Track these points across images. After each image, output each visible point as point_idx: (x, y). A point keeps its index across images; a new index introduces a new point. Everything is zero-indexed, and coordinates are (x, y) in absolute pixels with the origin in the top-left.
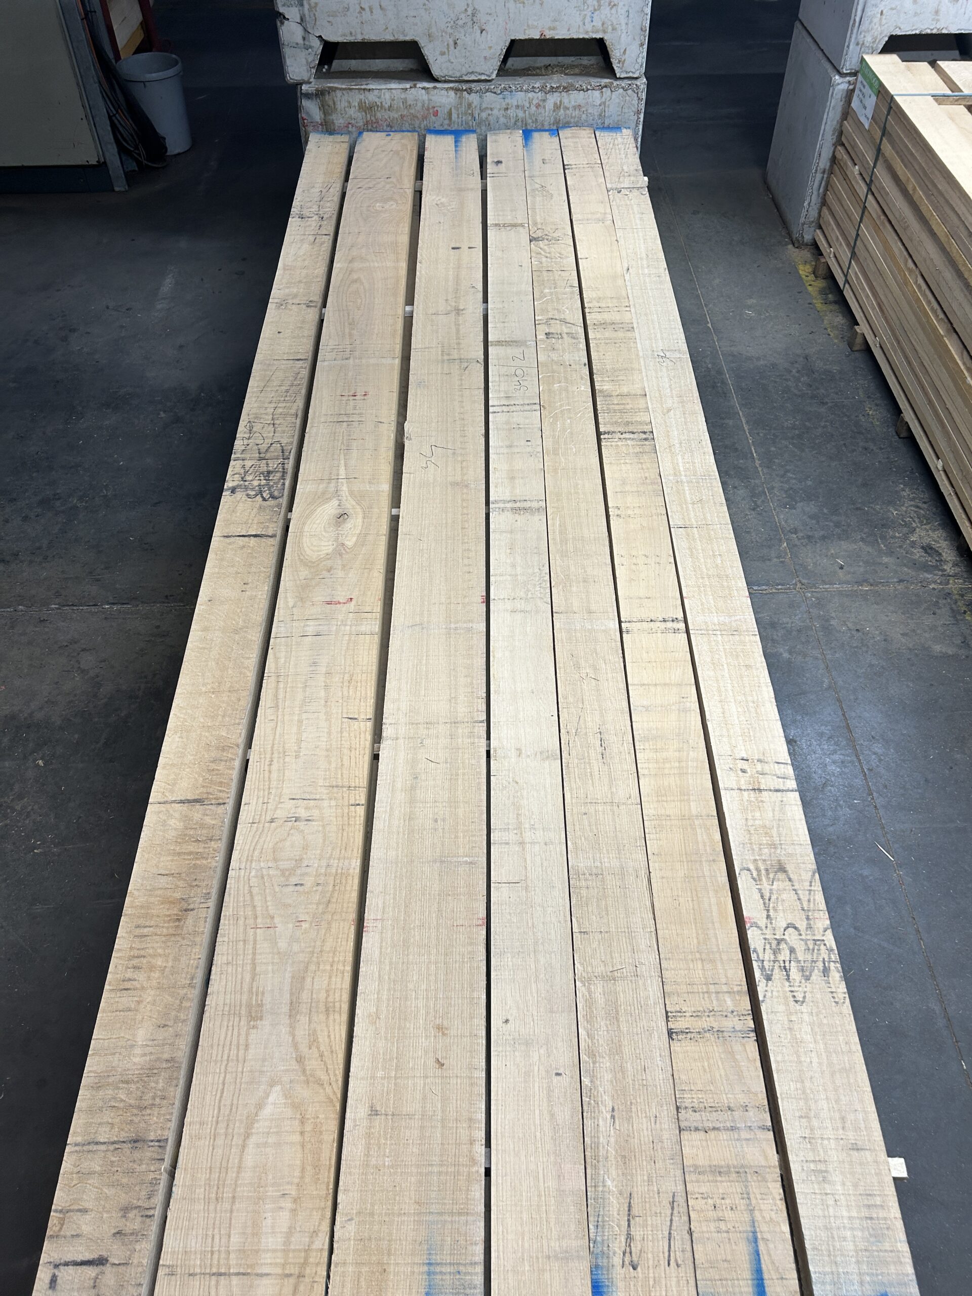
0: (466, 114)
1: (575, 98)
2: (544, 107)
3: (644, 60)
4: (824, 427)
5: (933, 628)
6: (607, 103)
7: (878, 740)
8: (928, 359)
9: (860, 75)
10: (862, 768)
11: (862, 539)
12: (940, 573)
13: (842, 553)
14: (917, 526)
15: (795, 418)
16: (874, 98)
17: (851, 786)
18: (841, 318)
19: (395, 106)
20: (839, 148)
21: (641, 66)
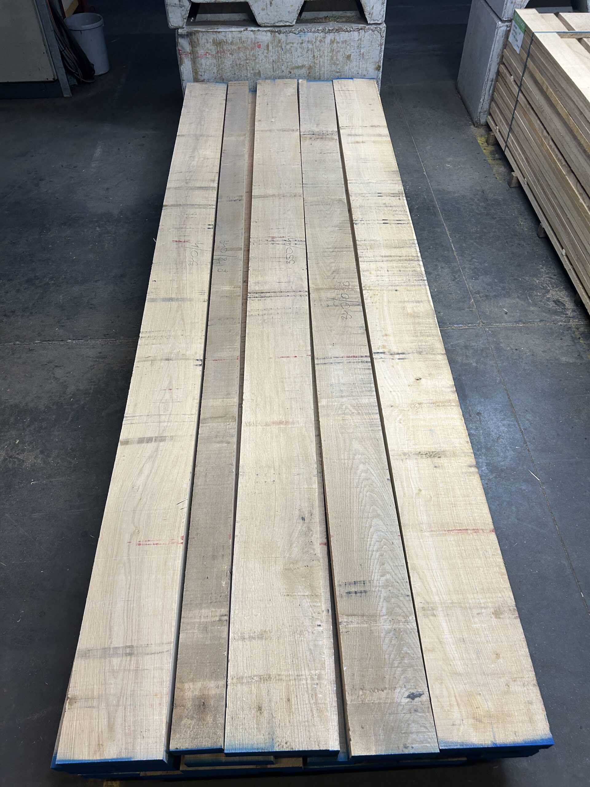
0: (277, 46)
1: (344, 36)
2: (325, 42)
3: (385, 13)
4: (495, 232)
5: (561, 347)
6: (362, 39)
7: (529, 412)
8: (556, 190)
9: (513, 21)
10: (520, 428)
11: (518, 297)
12: (565, 316)
13: (506, 305)
14: (551, 289)
15: (477, 227)
16: (522, 35)
17: (513, 438)
18: (503, 168)
19: (235, 42)
20: (501, 66)
21: (383, 16)
